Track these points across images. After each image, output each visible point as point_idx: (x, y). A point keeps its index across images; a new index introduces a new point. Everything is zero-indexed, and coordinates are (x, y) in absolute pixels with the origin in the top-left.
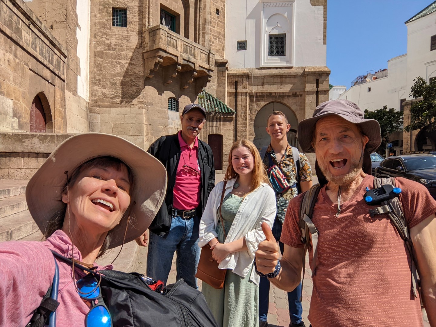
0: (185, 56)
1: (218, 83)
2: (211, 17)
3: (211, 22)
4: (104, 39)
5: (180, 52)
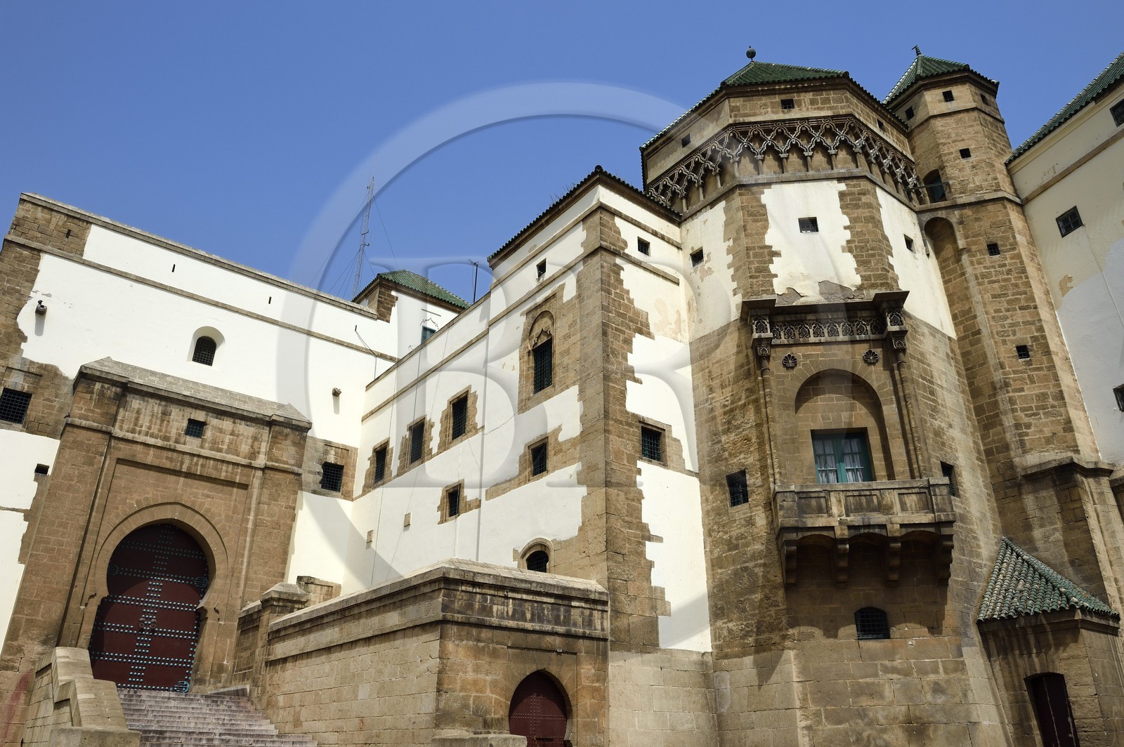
0: (855, 519)
1: (1066, 521)
2: (1004, 373)
3: (1007, 385)
5: (840, 516)
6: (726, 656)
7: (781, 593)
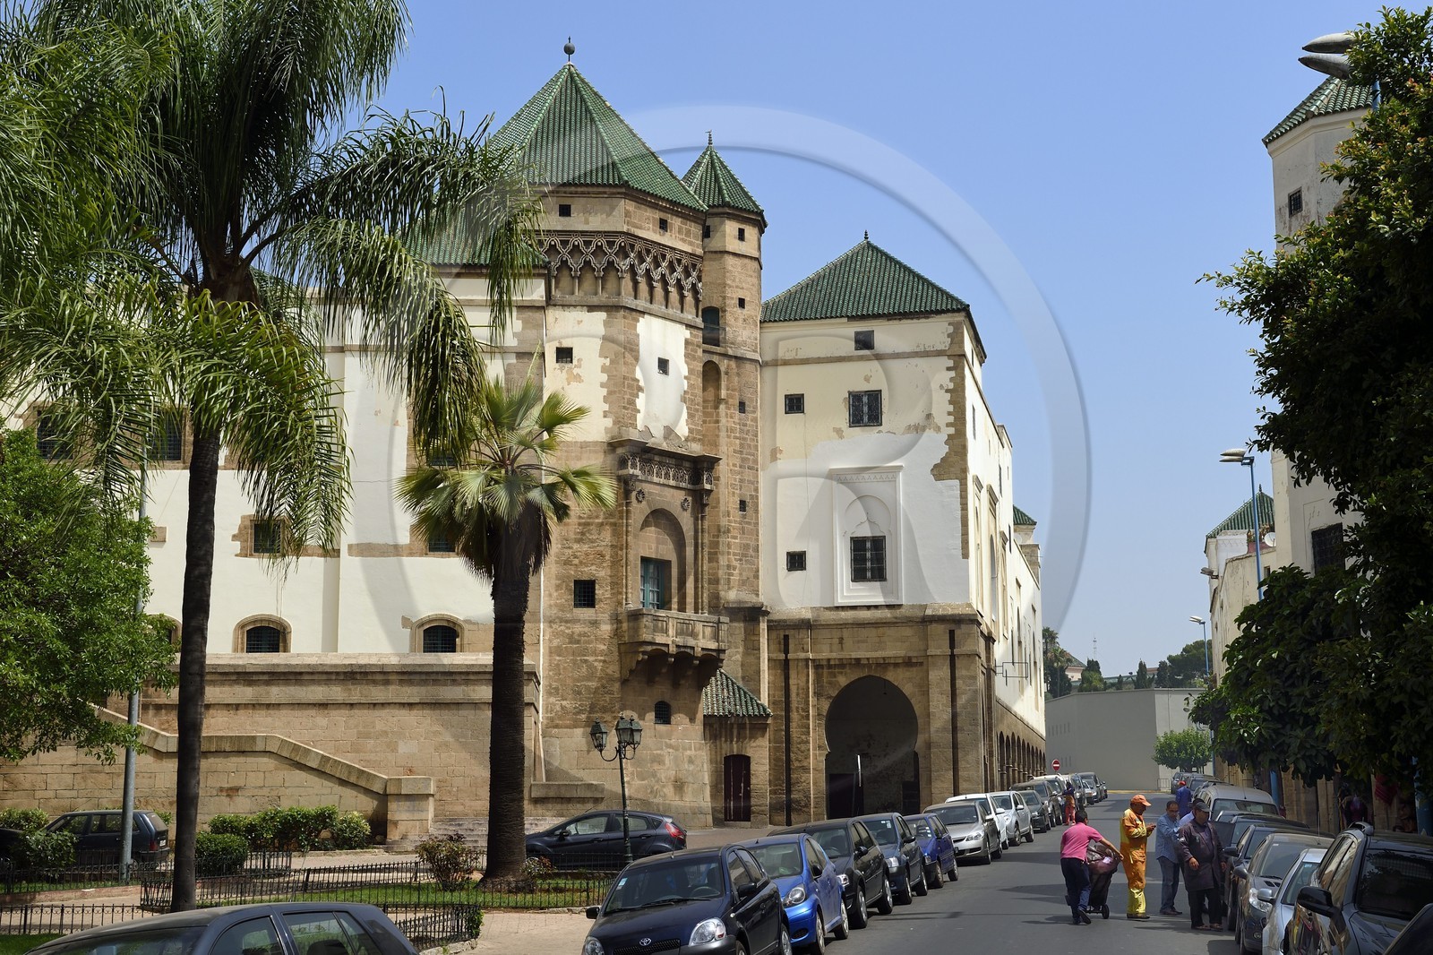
0: (680, 641)
1: (746, 648)
2: (729, 521)
3: (729, 531)
4: (563, 628)
5: (673, 637)
6: (557, 726)
7: (617, 685)
